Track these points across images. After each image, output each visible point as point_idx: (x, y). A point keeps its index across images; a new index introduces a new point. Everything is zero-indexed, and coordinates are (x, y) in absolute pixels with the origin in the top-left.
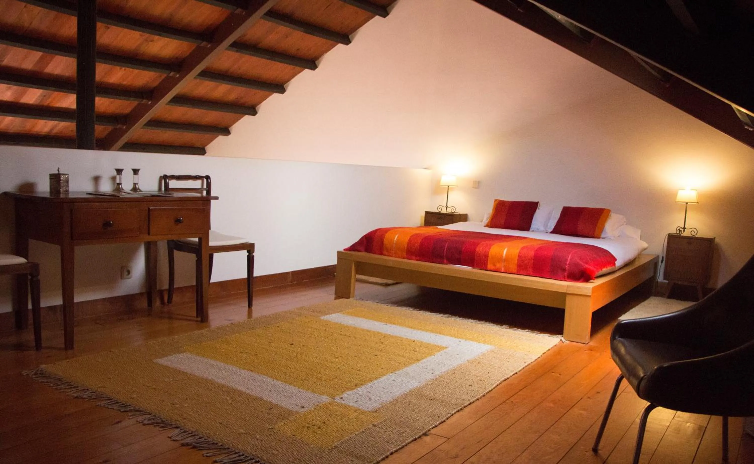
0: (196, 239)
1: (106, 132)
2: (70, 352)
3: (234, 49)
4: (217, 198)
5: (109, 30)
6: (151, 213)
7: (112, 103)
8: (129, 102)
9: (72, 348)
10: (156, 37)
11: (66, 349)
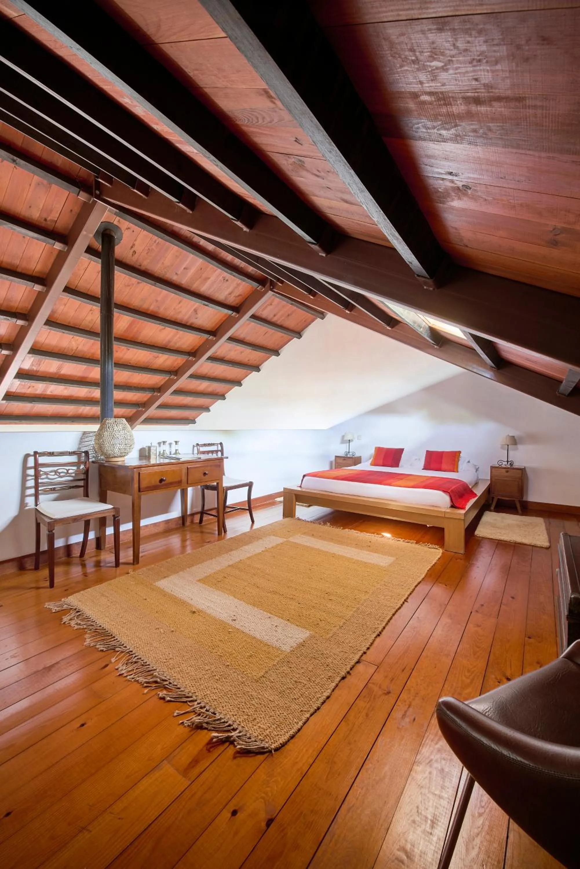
0: (215, 484)
1: (133, 413)
2: (137, 566)
3: (210, 361)
4: (227, 458)
5: (129, 351)
6: (189, 470)
7: (135, 395)
8: (145, 394)
9: (138, 563)
10: (161, 355)
11: (133, 564)
